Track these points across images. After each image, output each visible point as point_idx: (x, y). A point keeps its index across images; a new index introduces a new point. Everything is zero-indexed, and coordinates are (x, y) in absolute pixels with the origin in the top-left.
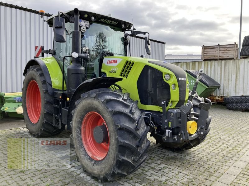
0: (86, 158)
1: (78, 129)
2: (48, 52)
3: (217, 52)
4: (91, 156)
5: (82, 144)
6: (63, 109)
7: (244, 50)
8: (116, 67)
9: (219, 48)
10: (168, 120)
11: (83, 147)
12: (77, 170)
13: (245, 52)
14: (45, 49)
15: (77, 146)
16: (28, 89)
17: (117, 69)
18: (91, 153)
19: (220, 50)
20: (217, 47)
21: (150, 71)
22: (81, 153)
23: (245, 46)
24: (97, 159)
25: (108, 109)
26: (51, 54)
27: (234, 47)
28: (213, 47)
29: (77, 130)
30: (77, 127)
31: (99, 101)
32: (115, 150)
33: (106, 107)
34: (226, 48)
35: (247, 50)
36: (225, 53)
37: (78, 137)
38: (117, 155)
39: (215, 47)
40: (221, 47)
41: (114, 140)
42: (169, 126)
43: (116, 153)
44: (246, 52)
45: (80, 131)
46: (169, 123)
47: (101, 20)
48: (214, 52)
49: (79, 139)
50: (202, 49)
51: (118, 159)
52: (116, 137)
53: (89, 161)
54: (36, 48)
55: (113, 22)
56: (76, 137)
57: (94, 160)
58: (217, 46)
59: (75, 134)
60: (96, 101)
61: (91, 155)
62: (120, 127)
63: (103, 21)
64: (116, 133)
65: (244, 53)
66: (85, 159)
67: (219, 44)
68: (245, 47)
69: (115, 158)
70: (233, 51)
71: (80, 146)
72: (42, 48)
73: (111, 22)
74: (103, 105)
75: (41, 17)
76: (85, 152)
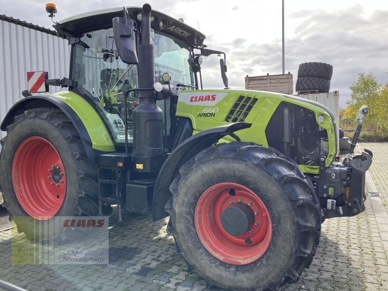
0: (213, 265)
1: (189, 216)
2: (58, 83)
3: (266, 85)
4: (223, 259)
5: (199, 242)
6: (127, 185)
7: (302, 82)
8: (214, 107)
9: (269, 79)
10: (328, 184)
11: (202, 246)
12: (190, 288)
13: (302, 84)
14: (52, 77)
15: (188, 248)
16: (16, 155)
17: (217, 109)
18: (220, 254)
19: (270, 83)
20: (266, 78)
21: (286, 111)
22: (200, 257)
23: (303, 76)
24: (241, 263)
25: (271, 175)
26: (66, 86)
27: (288, 78)
28: (260, 78)
29: (187, 219)
30: (187, 213)
31: (246, 164)
32: (292, 241)
33: (265, 173)
34: (279, 80)
35: (305, 82)
36: (278, 87)
37: (189, 231)
38: (296, 249)
39: (264, 78)
40: (271, 78)
41: (289, 226)
42: (330, 193)
43: (294, 245)
44: (305, 84)
45: (193, 219)
46: (330, 189)
47: (170, 28)
48: (263, 85)
49: (192, 233)
50: (246, 80)
51: (299, 255)
52: (294, 220)
53: (223, 268)
54: (30, 75)
55: (185, 32)
56: (184, 231)
57: (232, 265)
58: (266, 76)
59: (182, 226)
60: (239, 163)
61: (221, 258)
62: (303, 203)
63: (171, 30)
64: (293, 213)
65: (301, 87)
66: (211, 267)
67: (268, 74)
68: (302, 78)
69: (292, 254)
70: (288, 84)
71: (194, 245)
72: (45, 76)
73: (181, 33)
74: (258, 169)
75: (50, 16)
76: (208, 254)
